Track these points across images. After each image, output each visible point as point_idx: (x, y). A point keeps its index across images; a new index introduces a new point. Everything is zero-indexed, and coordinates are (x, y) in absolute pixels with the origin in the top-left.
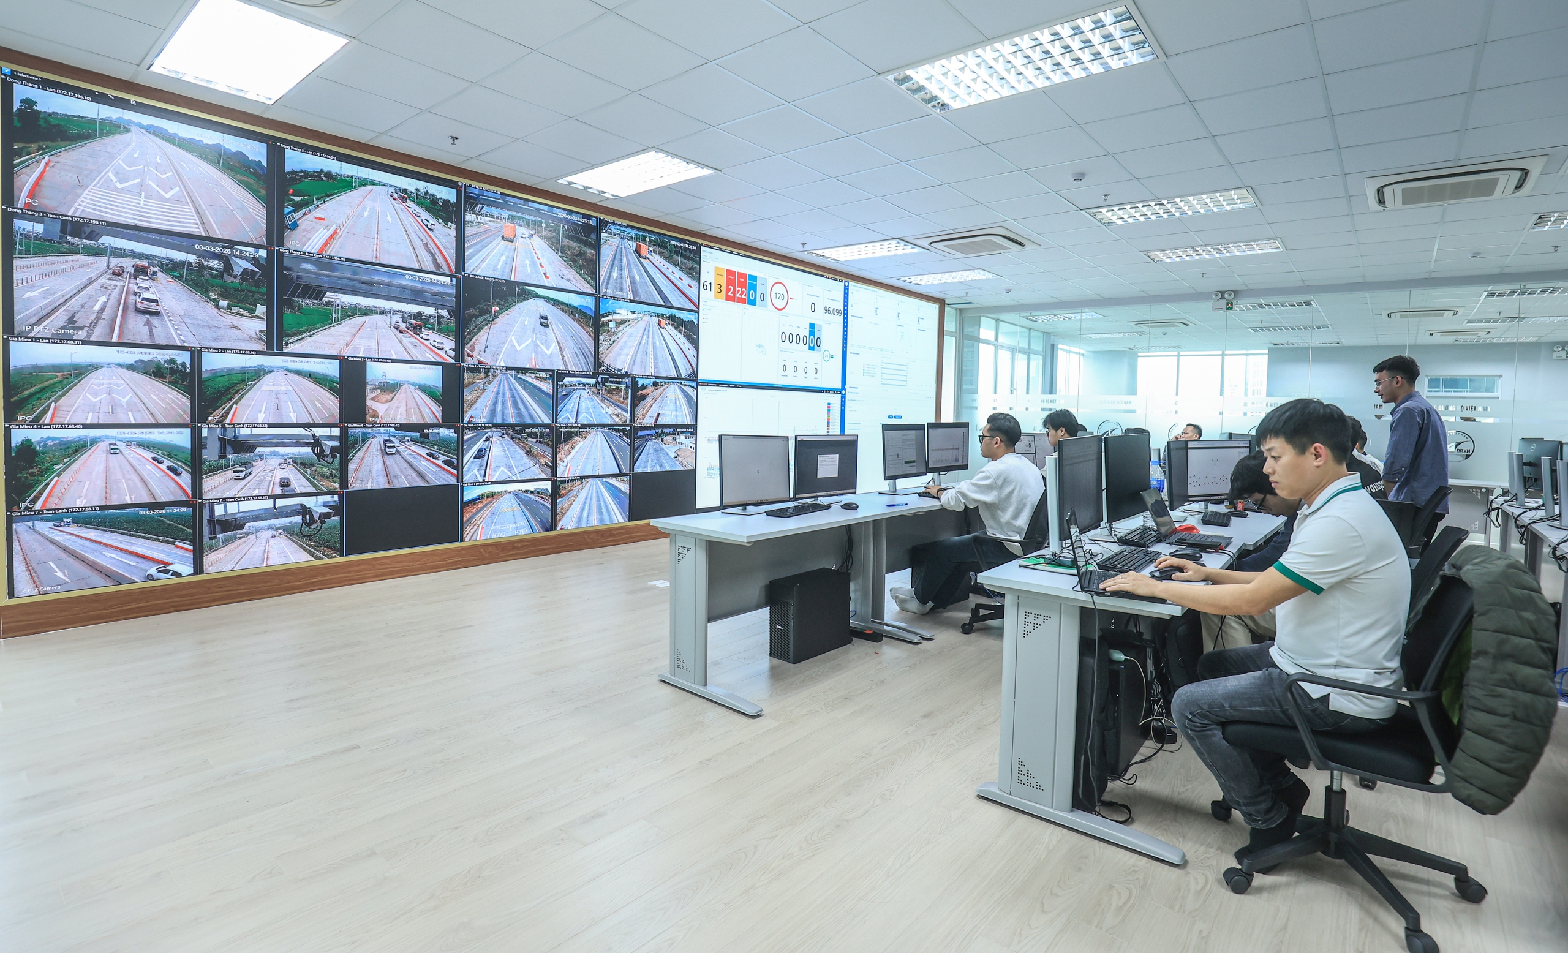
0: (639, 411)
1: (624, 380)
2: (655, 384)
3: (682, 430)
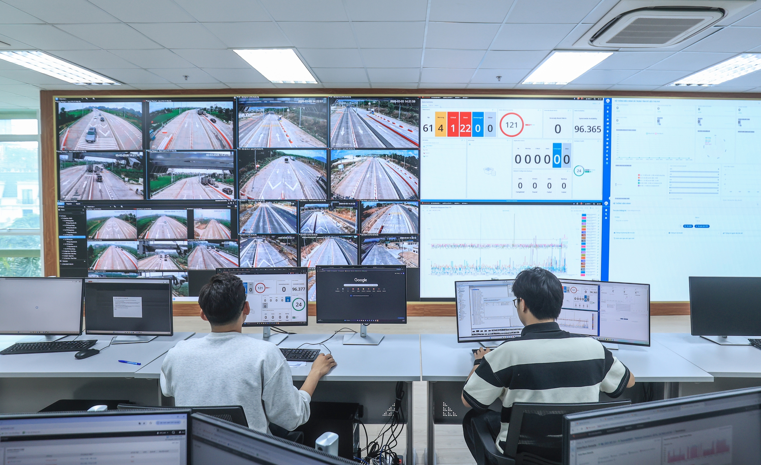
0: (365, 224)
1: (352, 204)
2: (379, 205)
3: (405, 238)
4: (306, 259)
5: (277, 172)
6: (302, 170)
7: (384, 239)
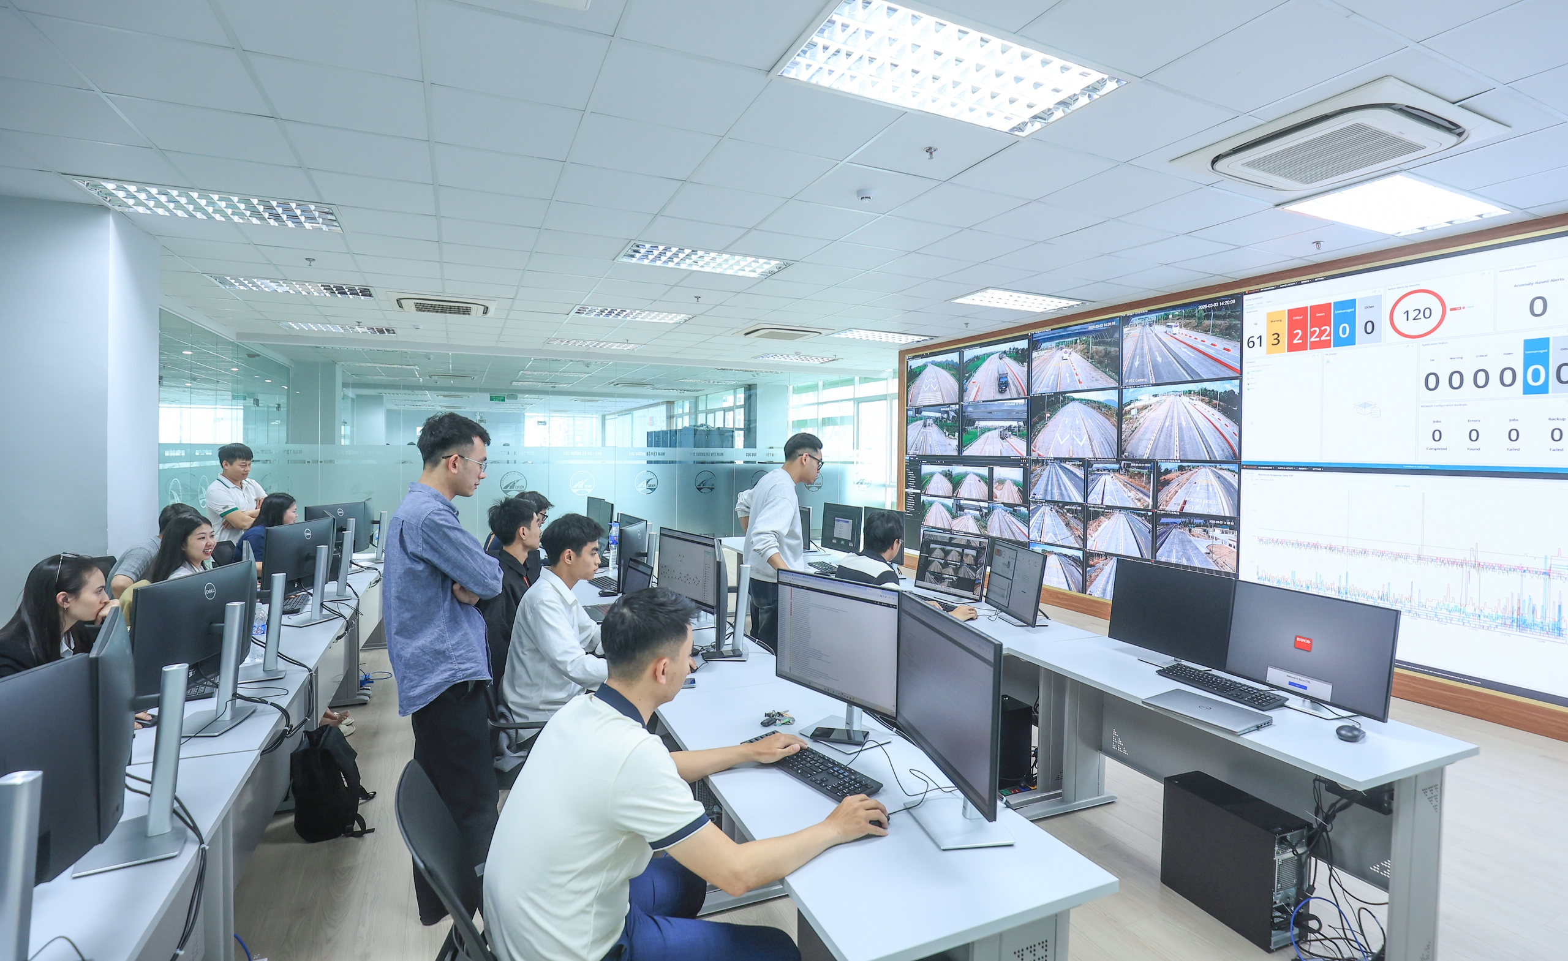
0: (1162, 496)
1: (1146, 465)
2: (1181, 468)
3: (1217, 522)
4: (1093, 539)
5: (1066, 422)
6: (1091, 419)
7: (1186, 520)
